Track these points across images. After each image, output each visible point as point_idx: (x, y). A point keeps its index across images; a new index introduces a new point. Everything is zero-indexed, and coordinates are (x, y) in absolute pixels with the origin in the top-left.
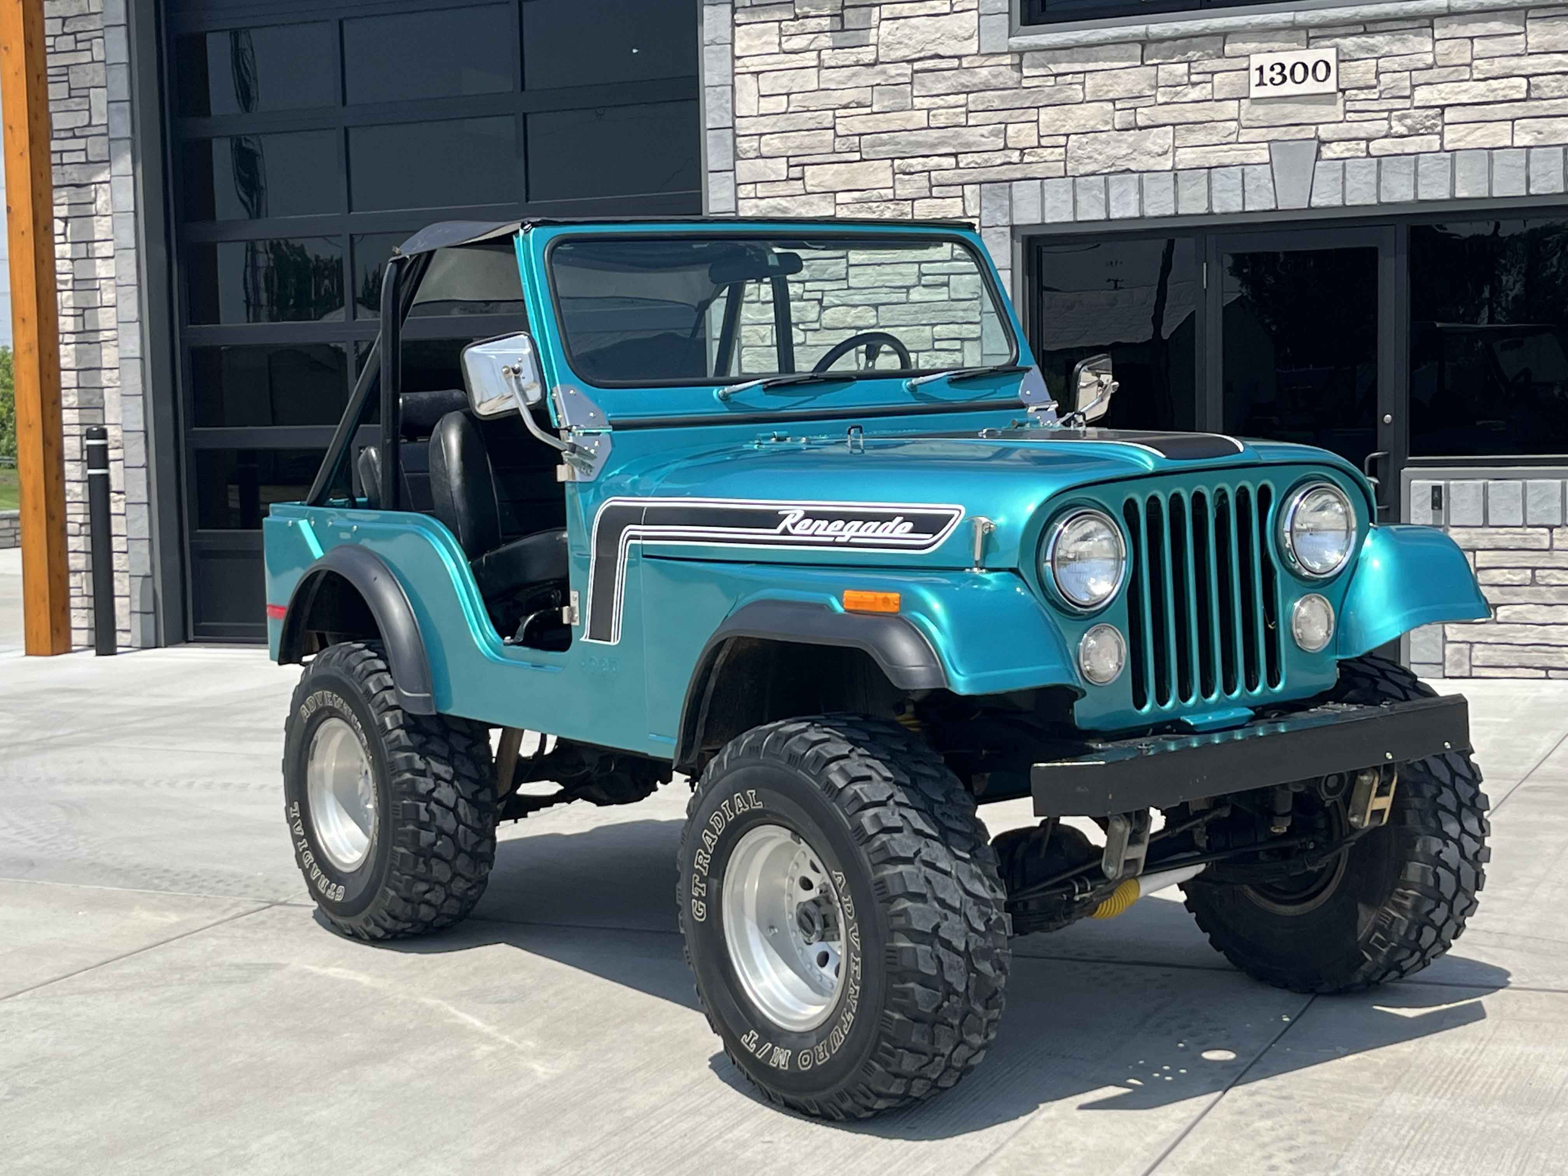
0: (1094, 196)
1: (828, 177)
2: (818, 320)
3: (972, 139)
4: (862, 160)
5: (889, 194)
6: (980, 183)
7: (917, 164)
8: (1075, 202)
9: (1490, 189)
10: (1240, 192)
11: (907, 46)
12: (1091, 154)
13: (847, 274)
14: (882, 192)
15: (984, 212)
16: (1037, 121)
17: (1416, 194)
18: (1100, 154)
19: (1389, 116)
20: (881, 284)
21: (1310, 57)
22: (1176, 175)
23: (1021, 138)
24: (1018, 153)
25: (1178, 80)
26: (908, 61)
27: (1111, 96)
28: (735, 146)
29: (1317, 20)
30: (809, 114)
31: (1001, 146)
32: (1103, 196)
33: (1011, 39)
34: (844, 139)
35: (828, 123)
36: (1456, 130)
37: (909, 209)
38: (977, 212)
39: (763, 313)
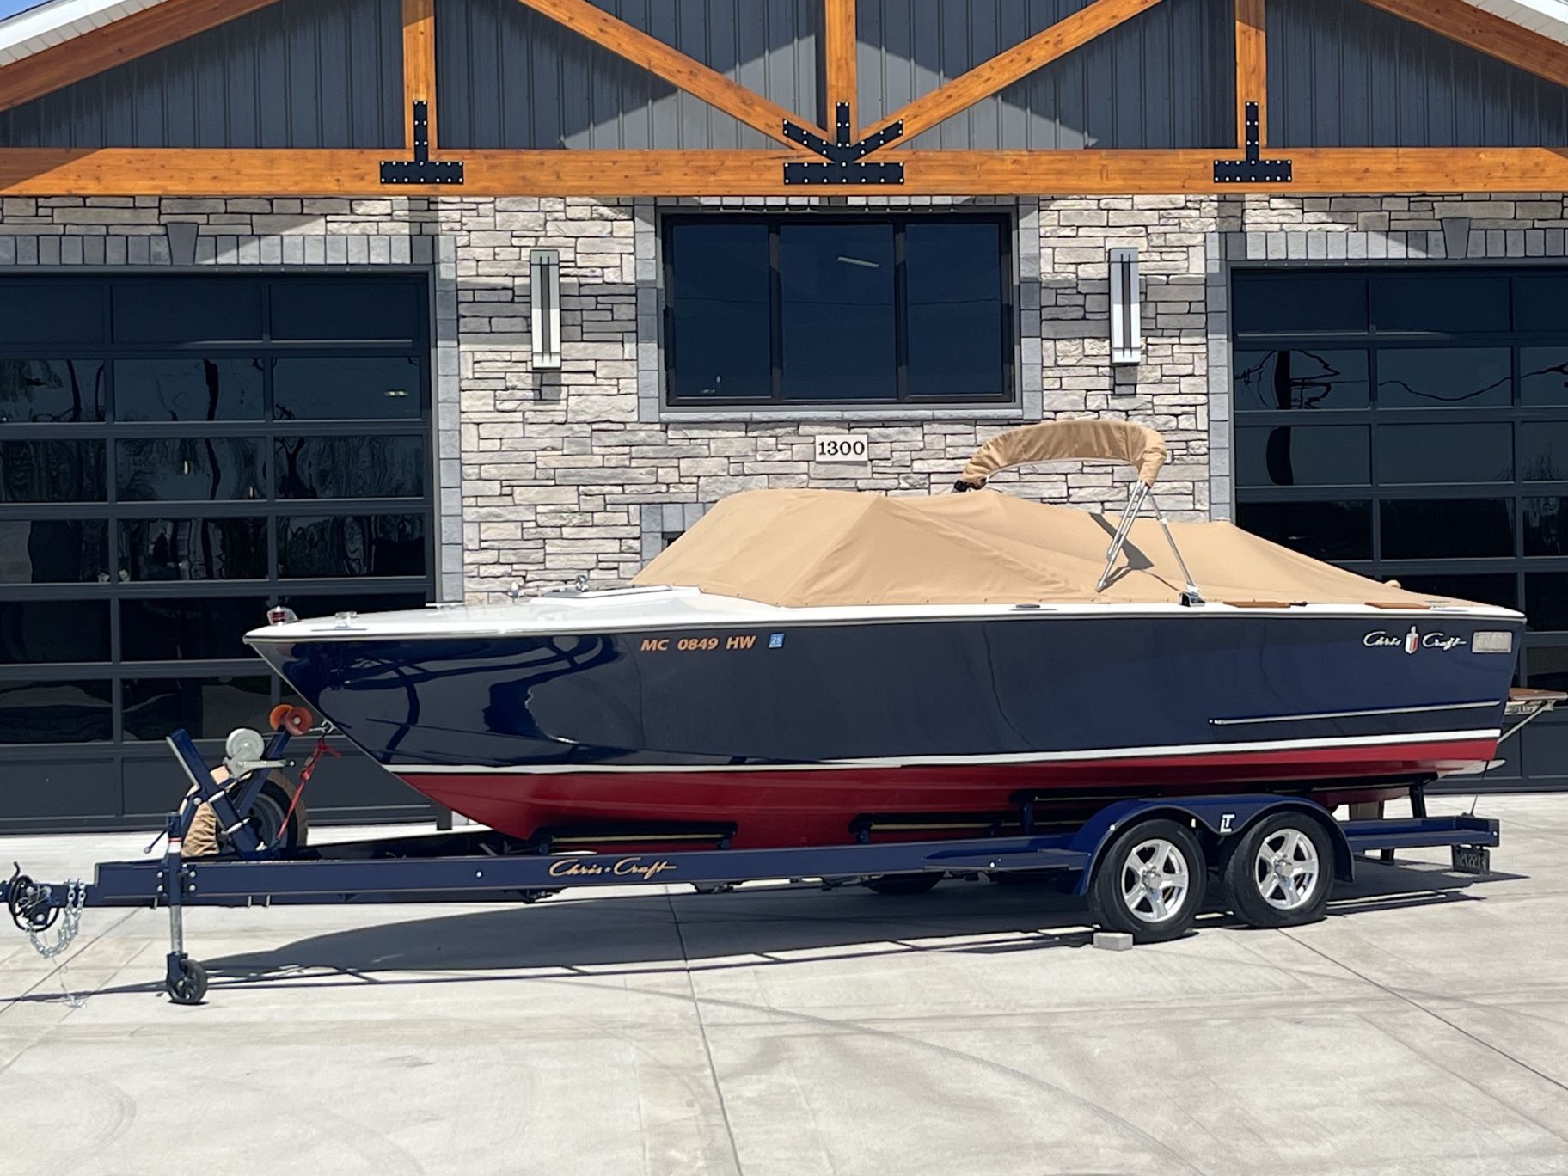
1: (531, 495)
3: (634, 476)
4: (556, 485)
5: (576, 508)
6: (640, 504)
7: (595, 490)
11: (588, 413)
12: (715, 490)
13: (544, 559)
14: (571, 507)
15: (644, 523)
16: (678, 467)
18: (720, 490)
19: (898, 477)
21: (852, 439)
23: (667, 477)
24: (665, 486)
25: (770, 447)
26: (589, 423)
27: (727, 454)
28: (461, 471)
29: (856, 418)
30: (517, 453)
31: (654, 481)
33: (662, 415)
34: (542, 471)
35: (532, 459)
36: (937, 488)
37: (589, 519)
38: (638, 522)
39: (483, 584)
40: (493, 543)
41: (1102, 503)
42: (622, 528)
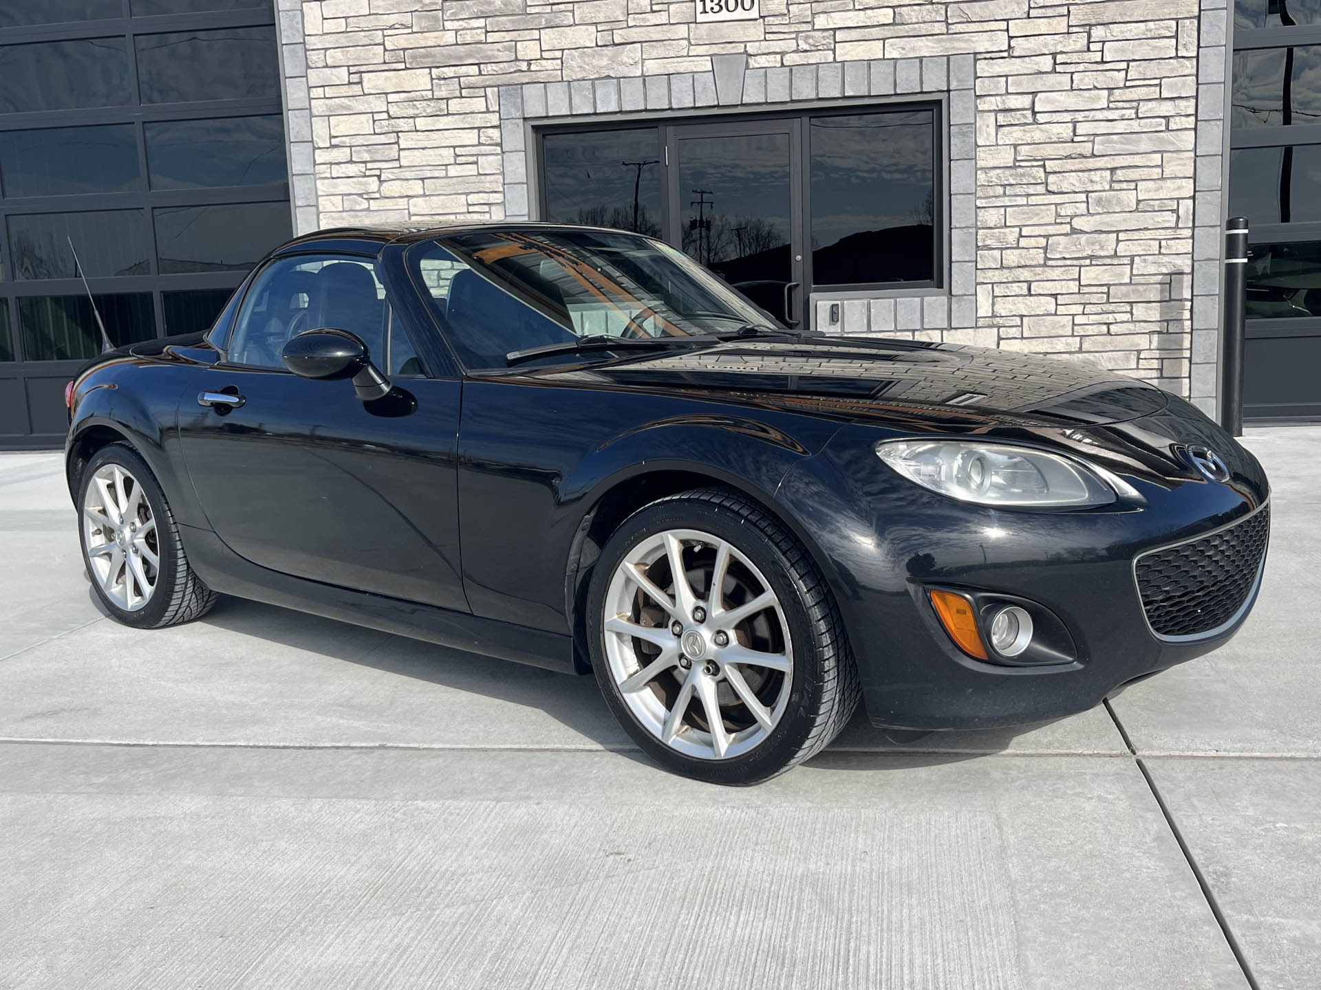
0: (585, 96)
1: (380, 82)
2: (379, 191)
3: (489, 53)
4: (406, 69)
5: (429, 95)
6: (498, 86)
7: (449, 72)
8: (570, 100)
9: (869, 90)
10: (692, 93)
12: (581, 64)
13: (399, 155)
14: (423, 93)
15: (502, 108)
16: (540, 40)
17: (817, 94)
18: (588, 65)
19: (797, 36)
20: (424, 163)
22: (644, 80)
23: (528, 51)
24: (525, 63)
25: (643, 9)
27: (594, 21)
28: (306, 58)
30: (363, 33)
31: (513, 58)
32: (591, 96)
34: (393, 52)
35: (379, 40)
36: (845, 47)
37: (445, 106)
38: (497, 108)
39: (335, 186)
40: (344, 139)
41: (1054, 55)
42: (480, 115)
